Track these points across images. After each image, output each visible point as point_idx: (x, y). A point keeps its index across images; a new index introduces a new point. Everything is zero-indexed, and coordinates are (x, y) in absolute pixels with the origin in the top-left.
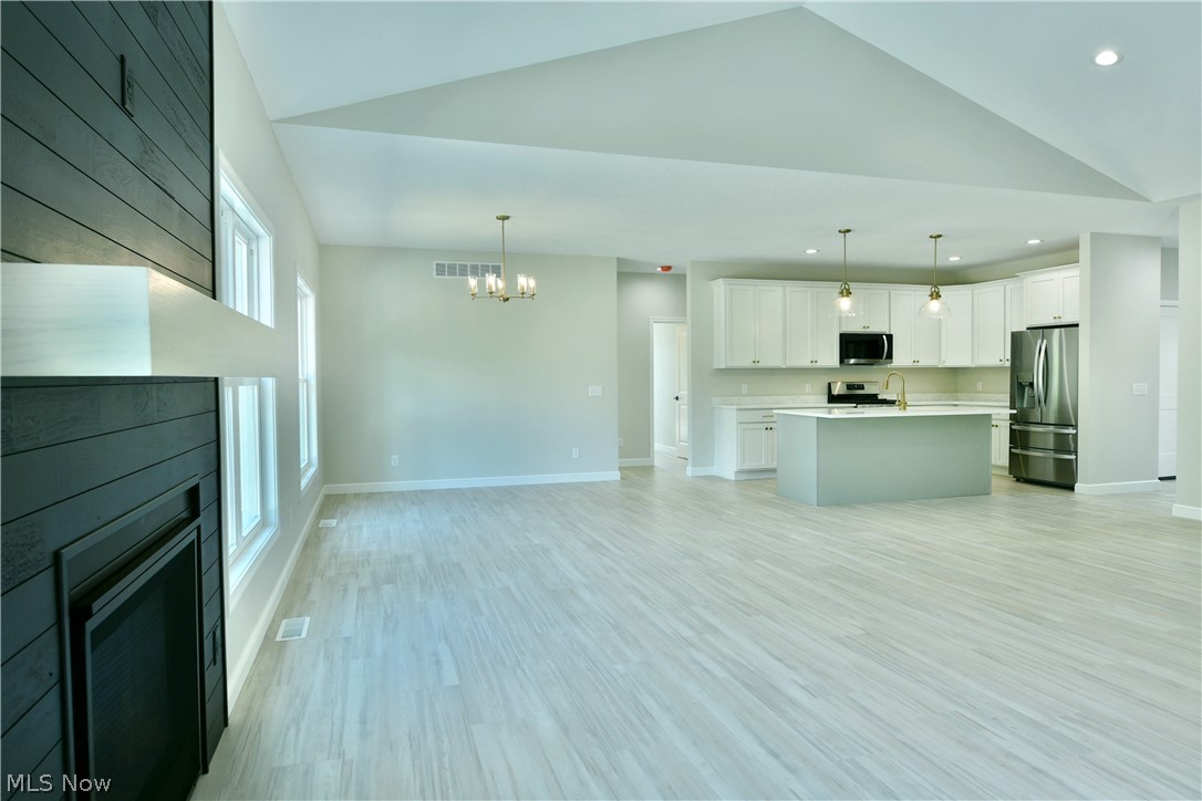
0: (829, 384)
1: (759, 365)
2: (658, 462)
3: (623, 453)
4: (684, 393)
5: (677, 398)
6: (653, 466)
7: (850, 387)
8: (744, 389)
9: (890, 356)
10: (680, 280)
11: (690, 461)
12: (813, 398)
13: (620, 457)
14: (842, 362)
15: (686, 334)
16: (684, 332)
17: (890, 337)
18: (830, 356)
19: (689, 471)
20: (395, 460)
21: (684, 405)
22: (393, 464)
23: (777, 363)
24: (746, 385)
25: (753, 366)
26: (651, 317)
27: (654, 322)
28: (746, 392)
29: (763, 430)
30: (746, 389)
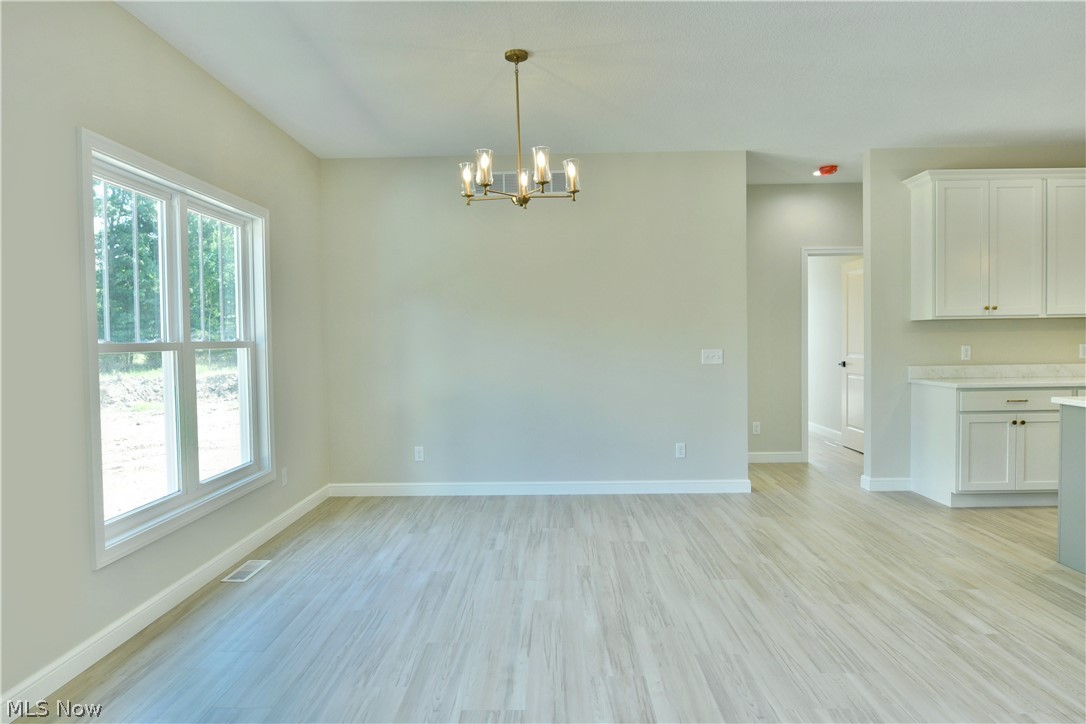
1: (997, 314)
2: (814, 456)
3: (754, 443)
4: (857, 358)
5: (844, 364)
6: (806, 464)
8: (965, 353)
10: (851, 191)
11: (867, 459)
13: (750, 450)
15: (860, 272)
16: (857, 270)
19: (867, 482)
20: (419, 452)
21: (857, 374)
22: (417, 459)
23: (1032, 309)
24: (969, 348)
25: (988, 314)
26: (804, 248)
27: (809, 255)
28: (969, 358)
29: (1008, 425)
30: (969, 353)
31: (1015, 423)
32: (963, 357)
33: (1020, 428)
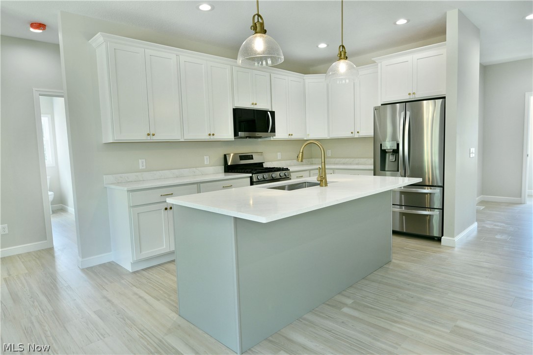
0: (225, 156)
7: (243, 157)
8: (142, 164)
9: (273, 130)
12: (211, 169)
14: (236, 134)
17: (273, 113)
18: (226, 130)
23: (175, 135)
24: (144, 160)
25: (149, 139)
26: (34, 89)
27: (40, 95)
28: (144, 167)
29: (163, 211)
30: (144, 164)
31: (166, 209)
32: (141, 167)
33: (169, 211)
